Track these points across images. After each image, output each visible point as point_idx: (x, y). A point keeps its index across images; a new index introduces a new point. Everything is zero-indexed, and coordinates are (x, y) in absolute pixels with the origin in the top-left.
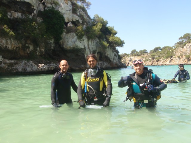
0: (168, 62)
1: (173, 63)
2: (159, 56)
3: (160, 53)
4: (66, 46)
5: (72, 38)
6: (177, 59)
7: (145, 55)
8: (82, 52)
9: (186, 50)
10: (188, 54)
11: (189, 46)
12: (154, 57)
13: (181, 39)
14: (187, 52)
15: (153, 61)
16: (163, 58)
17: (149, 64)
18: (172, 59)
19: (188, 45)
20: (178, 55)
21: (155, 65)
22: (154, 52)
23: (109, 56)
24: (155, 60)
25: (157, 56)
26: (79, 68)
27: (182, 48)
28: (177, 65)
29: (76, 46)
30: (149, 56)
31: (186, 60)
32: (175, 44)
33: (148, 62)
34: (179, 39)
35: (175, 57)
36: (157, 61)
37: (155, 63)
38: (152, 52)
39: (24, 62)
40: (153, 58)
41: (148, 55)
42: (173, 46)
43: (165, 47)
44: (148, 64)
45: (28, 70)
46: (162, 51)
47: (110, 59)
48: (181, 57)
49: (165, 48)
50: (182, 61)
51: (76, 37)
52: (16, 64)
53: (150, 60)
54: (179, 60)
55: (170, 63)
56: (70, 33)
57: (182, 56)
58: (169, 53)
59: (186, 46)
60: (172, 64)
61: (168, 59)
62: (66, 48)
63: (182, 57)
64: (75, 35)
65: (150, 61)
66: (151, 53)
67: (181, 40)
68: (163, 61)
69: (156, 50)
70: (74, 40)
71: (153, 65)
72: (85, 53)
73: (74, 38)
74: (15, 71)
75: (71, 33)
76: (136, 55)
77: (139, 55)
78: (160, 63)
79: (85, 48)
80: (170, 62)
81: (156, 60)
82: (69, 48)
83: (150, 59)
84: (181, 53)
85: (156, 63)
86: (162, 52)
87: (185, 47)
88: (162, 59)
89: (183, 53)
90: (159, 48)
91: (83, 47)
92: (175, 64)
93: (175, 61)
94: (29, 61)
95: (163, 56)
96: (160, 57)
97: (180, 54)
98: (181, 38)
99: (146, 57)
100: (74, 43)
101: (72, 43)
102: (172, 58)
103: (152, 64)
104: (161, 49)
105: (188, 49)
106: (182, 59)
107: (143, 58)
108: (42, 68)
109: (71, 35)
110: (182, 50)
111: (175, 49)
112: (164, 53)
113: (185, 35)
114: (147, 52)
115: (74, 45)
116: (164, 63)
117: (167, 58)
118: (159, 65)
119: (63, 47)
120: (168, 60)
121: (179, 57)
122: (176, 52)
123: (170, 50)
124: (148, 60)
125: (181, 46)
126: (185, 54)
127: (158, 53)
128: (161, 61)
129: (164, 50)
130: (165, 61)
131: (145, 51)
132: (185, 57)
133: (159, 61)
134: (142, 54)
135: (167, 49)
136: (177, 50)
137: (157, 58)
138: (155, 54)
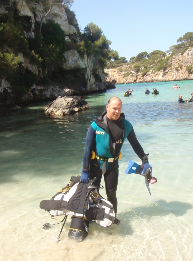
0: (160, 76)
1: (168, 77)
2: (146, 67)
3: (148, 62)
4: (66, 67)
5: (73, 56)
6: (174, 71)
7: (124, 67)
8: (82, 72)
9: (186, 58)
10: (189, 64)
12: (138, 69)
13: (181, 41)
14: (188, 60)
15: (137, 76)
16: (152, 71)
17: (131, 81)
18: (167, 73)
19: (191, 51)
20: (176, 66)
21: (140, 82)
23: (100, 74)
24: (140, 74)
25: (143, 68)
26: (80, 91)
27: (182, 55)
28: (174, 81)
29: (78, 65)
30: (130, 67)
31: (187, 73)
32: (171, 47)
33: (129, 77)
34: (178, 41)
35: (171, 69)
36: (143, 76)
37: (140, 79)
38: (134, 60)
39: (51, 88)
40: (138, 71)
41: (128, 66)
42: (168, 52)
43: (154, 51)
44: (129, 81)
45: (56, 96)
46: (150, 59)
47: (100, 78)
48: (179, 68)
49: (154, 53)
50: (181, 75)
51: (77, 55)
52: (44, 90)
53: (133, 74)
54: (176, 73)
55: (163, 79)
56: (71, 49)
57: (181, 67)
58: (161, 62)
59: (187, 52)
60: (167, 79)
61: (160, 72)
62: (66, 68)
63: (182, 69)
64: (76, 52)
65: (132, 76)
67: (180, 43)
68: (153, 75)
69: (141, 57)
70: (76, 58)
71: (137, 81)
72: (86, 73)
73: (75, 56)
74: (44, 97)
75: (72, 51)
76: (110, 66)
77: (115, 67)
78: (148, 78)
79: (86, 68)
80: (163, 77)
81: (142, 74)
82: (69, 69)
83: (132, 72)
84: (179, 62)
85: (142, 78)
86: (151, 61)
87: (185, 54)
88: (150, 72)
89: (182, 62)
90: (146, 53)
91: (85, 67)
92: (171, 80)
93: (171, 75)
94: (56, 86)
95: (153, 68)
96: (148, 69)
97: (179, 64)
98: (181, 39)
100: (76, 62)
101: (73, 62)
102: (167, 71)
103: (135, 81)
104: (148, 56)
105: (190, 57)
106: (180, 71)
107: (121, 71)
108: (68, 93)
109: (72, 52)
110: (181, 59)
111: (170, 57)
112: (153, 63)
113: (186, 34)
114: (126, 61)
115: (76, 64)
116: (154, 78)
118: (146, 82)
119: (63, 68)
120: (160, 74)
121: (177, 70)
122: (173, 61)
123: (162, 58)
124: (130, 74)
125: (180, 52)
126: (186, 64)
127: (144, 62)
128: (149, 75)
129: (153, 57)
130: (155, 76)
131: (123, 60)
132: (185, 69)
133: (147, 75)
134: (119, 65)
135: (159, 55)
136: (174, 59)
137: (143, 71)
138: (139, 64)
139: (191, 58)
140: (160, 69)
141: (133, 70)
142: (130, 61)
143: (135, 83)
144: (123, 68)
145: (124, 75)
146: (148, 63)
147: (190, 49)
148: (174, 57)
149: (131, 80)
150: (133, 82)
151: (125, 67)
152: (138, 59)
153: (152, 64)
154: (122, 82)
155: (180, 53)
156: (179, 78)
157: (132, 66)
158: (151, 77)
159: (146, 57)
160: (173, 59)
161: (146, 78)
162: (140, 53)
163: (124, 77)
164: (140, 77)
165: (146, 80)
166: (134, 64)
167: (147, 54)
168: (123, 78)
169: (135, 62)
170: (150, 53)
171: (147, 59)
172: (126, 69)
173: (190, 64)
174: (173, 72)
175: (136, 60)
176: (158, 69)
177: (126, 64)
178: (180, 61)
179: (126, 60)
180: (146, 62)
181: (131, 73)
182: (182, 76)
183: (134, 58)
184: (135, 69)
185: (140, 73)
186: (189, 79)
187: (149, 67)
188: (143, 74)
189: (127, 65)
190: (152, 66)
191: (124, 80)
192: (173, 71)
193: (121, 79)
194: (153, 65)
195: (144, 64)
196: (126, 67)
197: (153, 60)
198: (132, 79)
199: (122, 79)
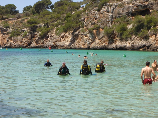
0: (67, 40)
2: (47, 25)
3: (50, 16)
6: (88, 35)
9: (105, 16)
11: (112, 8)
12: (35, 26)
14: (108, 20)
16: (56, 31)
18: (77, 36)
19: (111, 6)
20: (91, 27)
21: (36, 48)
22: (34, 13)
25: (42, 25)
27: (99, 10)
28: (87, 49)
30: (21, 22)
31: (105, 38)
33: (20, 37)
35: (83, 31)
36: (42, 38)
37: (37, 42)
40: (34, 29)
41: (20, 19)
44: (18, 43)
46: (54, 12)
48: (95, 31)
50: (98, 41)
53: (26, 33)
54: (91, 38)
57: (98, 29)
58: (69, 18)
59: (106, 7)
61: (67, 34)
65: (25, 37)
66: (27, 15)
68: (56, 37)
71: (32, 45)
78: (50, 42)
81: (40, 35)
83: (25, 29)
84: (95, 21)
85: (40, 41)
86: (55, 15)
87: (104, 9)
88: (53, 33)
89: (99, 22)
92: (83, 47)
95: (57, 26)
96: (50, 28)
97: (94, 24)
99: (14, 26)
102: (77, 33)
103: (29, 44)
104: (52, 7)
105: (111, 14)
107: (7, 27)
110: (97, 16)
112: (58, 18)
114: (17, 12)
116: (58, 43)
117: (66, 31)
118: (46, 47)
120: (67, 37)
121: (91, 32)
122: (86, 19)
123: (72, 12)
124: (21, 33)
125: (97, 6)
126: (104, 25)
127: (44, 15)
128: (51, 36)
129: (59, 9)
130: (60, 39)
131: (12, 9)
132: (104, 32)
133: (48, 37)
134: (4, 17)
135: (67, 7)
136: (88, 15)
137: (41, 30)
138: (36, 18)
139: (112, 16)
140: (68, 28)
141: (26, 28)
142: (24, 12)
143: (29, 48)
144: (10, 22)
145: (11, 33)
146: (51, 18)
147: (111, 3)
148: (87, 12)
149: (23, 43)
150: (25, 45)
151: (13, 21)
152: (36, 10)
153: (56, 21)
154: (8, 44)
155: (97, 8)
156: (94, 45)
157: (26, 21)
158: (54, 41)
159: (48, 8)
160: (86, 16)
161: (47, 42)
162: (39, 1)
163: (11, 38)
164: (37, 38)
165: (45, 45)
166: (29, 18)
167: (51, 3)
168: (9, 38)
169: (31, 14)
170: (55, 3)
171: (49, 12)
172: (16, 24)
173: (110, 26)
174: (86, 36)
175: (33, 11)
176: (64, 29)
177: (16, 16)
178: (96, 19)
179: (16, 9)
180: (47, 16)
181: (24, 31)
182: (99, 43)
183: (31, 9)
184: (30, 25)
185: (38, 33)
186: (109, 48)
187: (53, 25)
188: (42, 35)
189: (18, 18)
190: (56, 23)
191: (11, 42)
192: (85, 34)
193: (5, 40)
194: (58, 21)
195: (44, 20)
196: (16, 21)
197: (58, 15)
198: (23, 41)
199: (8, 41)
